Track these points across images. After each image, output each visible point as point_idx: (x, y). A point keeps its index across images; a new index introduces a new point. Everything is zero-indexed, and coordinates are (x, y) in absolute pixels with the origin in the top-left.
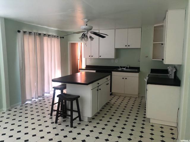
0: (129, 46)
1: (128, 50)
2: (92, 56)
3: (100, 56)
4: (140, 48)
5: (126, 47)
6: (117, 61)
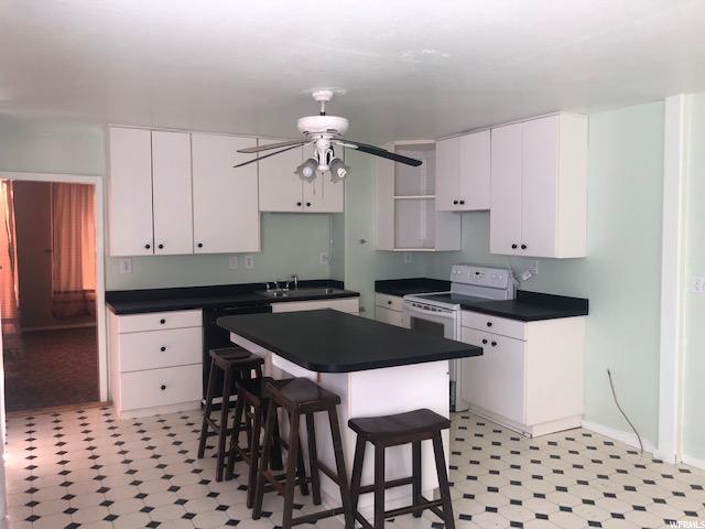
0: (309, 204)
1: (300, 216)
2: (161, 247)
3: (200, 245)
4: (342, 214)
5: (299, 209)
6: (252, 262)
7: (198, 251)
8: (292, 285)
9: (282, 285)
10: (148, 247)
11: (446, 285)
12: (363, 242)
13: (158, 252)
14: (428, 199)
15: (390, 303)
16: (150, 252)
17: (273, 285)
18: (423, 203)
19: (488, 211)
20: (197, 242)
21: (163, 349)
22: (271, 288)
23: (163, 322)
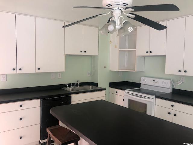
0: (85, 52)
2: (20, 69)
3: (39, 69)
4: (97, 56)
5: (81, 54)
6: (61, 75)
7: (38, 71)
8: (77, 85)
9: (73, 85)
10: (14, 69)
11: (138, 85)
12: (105, 67)
13: (19, 72)
14: (128, 51)
15: (117, 92)
16: (15, 72)
17: (69, 85)
18: (127, 53)
19: (165, 56)
20: (37, 67)
21: (21, 119)
22: (68, 86)
23: (21, 106)
